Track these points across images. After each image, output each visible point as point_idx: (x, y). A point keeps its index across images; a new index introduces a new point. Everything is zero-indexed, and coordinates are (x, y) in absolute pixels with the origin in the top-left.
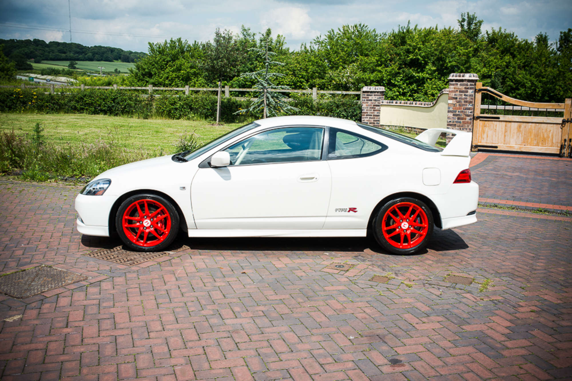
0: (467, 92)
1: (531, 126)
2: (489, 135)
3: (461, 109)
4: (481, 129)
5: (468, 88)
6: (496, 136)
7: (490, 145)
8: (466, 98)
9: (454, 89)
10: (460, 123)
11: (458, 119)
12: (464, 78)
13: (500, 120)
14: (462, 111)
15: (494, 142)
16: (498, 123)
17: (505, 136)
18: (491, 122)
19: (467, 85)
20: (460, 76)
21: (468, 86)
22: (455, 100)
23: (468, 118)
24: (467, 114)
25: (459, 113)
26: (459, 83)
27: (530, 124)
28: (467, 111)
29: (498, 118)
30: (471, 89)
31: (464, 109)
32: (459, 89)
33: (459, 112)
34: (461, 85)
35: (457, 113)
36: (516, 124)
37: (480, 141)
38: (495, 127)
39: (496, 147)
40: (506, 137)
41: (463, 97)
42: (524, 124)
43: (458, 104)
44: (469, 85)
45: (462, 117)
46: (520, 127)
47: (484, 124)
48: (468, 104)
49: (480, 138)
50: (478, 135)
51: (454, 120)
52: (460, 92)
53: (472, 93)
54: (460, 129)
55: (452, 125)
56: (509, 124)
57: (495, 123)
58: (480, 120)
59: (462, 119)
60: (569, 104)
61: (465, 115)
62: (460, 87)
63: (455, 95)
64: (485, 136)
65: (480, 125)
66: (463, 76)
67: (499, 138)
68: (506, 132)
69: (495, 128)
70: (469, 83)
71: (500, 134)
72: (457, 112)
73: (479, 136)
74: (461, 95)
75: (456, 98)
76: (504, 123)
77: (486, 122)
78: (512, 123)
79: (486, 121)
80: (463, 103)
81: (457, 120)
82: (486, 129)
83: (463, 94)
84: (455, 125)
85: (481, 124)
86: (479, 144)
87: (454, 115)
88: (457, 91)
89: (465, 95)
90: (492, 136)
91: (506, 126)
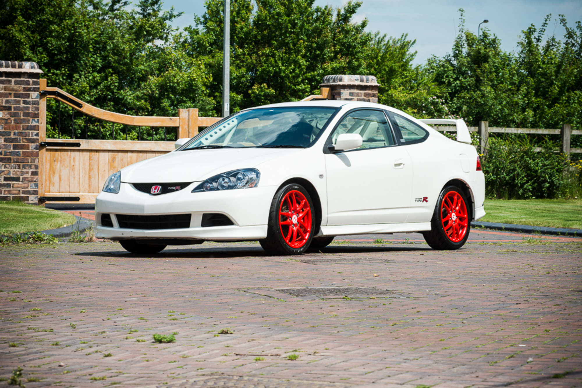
0: (28, 96)
1: (131, 157)
2: (62, 177)
3: (19, 128)
4: (48, 166)
5: (29, 90)
6: (74, 178)
7: (67, 195)
8: (27, 108)
9: (5, 90)
10: (18, 154)
11: (15, 147)
12: (22, 70)
13: (81, 148)
14: (21, 133)
15: (72, 190)
16: (77, 154)
17: (90, 177)
18: (65, 153)
19: (28, 83)
20: (14, 66)
21: (29, 85)
22: (6, 112)
23: (32, 146)
24: (30, 137)
25: (15, 137)
26: (13, 80)
27: (129, 154)
28: (31, 132)
29: (78, 145)
30: (35, 90)
31: (23, 129)
32: (13, 90)
33: (15, 134)
34: (16, 83)
35: (12, 136)
36: (107, 154)
37: (47, 189)
38: (72, 161)
39: (77, 199)
40: (92, 180)
41: (22, 105)
42: (120, 154)
43: (13, 119)
44: (31, 82)
45: (22, 143)
46: (114, 159)
47: (54, 156)
48: (31, 120)
49: (48, 183)
50: (44, 177)
51: (8, 151)
52: (16, 96)
53: (36, 97)
54: (19, 166)
55: (5, 159)
56: (95, 155)
57: (73, 154)
58: (47, 150)
59: (22, 147)
60: (185, 118)
61: (26, 139)
62: (16, 87)
63: (7, 102)
64: (56, 179)
65: (46, 159)
66: (20, 67)
67: (81, 182)
68: (91, 170)
69: (72, 163)
70: (31, 80)
71: (81, 175)
72: (12, 134)
73: (46, 180)
74: (18, 102)
75: (9, 108)
76: (87, 154)
77: (57, 153)
78: (101, 154)
79: (56, 150)
80: (22, 117)
81: (12, 150)
82: (58, 165)
83: (22, 100)
84: (10, 159)
85: (48, 158)
86: (48, 195)
87: (6, 140)
88: (10, 94)
89: (25, 102)
90: (69, 180)
91: (90, 159)
